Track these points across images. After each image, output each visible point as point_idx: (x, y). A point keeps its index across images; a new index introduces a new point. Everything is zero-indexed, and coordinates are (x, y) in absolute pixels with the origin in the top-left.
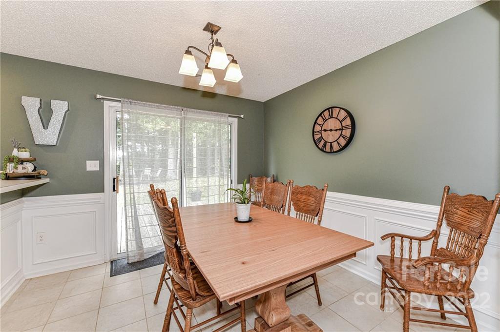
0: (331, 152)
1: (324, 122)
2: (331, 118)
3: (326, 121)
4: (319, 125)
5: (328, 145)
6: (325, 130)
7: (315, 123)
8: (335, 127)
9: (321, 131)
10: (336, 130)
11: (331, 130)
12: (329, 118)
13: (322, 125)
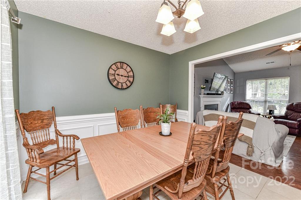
0: (121, 89)
1: (117, 69)
2: (122, 68)
3: (118, 69)
4: (114, 70)
5: (120, 84)
6: (118, 75)
7: (110, 68)
8: (124, 74)
9: (115, 74)
10: (125, 77)
11: (122, 76)
12: (120, 68)
13: (116, 71)
